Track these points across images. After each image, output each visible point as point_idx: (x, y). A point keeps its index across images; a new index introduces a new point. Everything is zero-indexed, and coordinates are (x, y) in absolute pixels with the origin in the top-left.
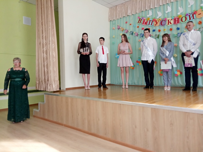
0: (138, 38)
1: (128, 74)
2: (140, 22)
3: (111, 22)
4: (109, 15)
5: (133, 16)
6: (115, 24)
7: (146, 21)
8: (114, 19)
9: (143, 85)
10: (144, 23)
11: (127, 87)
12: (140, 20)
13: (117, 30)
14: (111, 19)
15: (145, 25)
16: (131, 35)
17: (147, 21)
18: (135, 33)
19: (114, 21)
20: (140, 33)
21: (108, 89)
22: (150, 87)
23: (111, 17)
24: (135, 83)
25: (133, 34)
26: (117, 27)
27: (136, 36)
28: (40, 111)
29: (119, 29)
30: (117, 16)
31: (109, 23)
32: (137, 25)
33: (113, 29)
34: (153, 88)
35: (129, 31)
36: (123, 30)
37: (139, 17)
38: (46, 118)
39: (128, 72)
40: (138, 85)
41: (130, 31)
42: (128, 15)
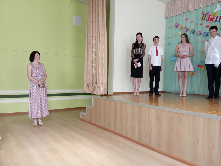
0: (200, 38)
1: (186, 80)
2: (204, 18)
3: (168, 19)
4: (166, 11)
5: (195, 11)
6: (172, 21)
7: (211, 17)
8: (172, 16)
9: (204, 94)
10: (210, 19)
11: (184, 95)
12: (205, 16)
13: (174, 28)
14: (167, 16)
15: (210, 21)
16: (192, 34)
17: (213, 18)
18: (197, 32)
19: (171, 18)
20: (204, 32)
21: (161, 96)
22: (214, 97)
23: (168, 13)
24: (194, 92)
25: (195, 33)
26: (174, 25)
27: (199, 35)
28: (87, 114)
29: (177, 27)
30: (175, 12)
31: (165, 20)
32: (200, 22)
33: (170, 27)
34: (218, 99)
35: (189, 29)
36: (182, 28)
37: (203, 13)
38: (93, 122)
39: (186, 77)
40: (198, 94)
41: (191, 30)
42: (189, 10)
